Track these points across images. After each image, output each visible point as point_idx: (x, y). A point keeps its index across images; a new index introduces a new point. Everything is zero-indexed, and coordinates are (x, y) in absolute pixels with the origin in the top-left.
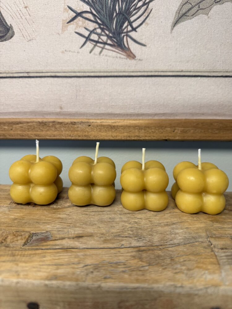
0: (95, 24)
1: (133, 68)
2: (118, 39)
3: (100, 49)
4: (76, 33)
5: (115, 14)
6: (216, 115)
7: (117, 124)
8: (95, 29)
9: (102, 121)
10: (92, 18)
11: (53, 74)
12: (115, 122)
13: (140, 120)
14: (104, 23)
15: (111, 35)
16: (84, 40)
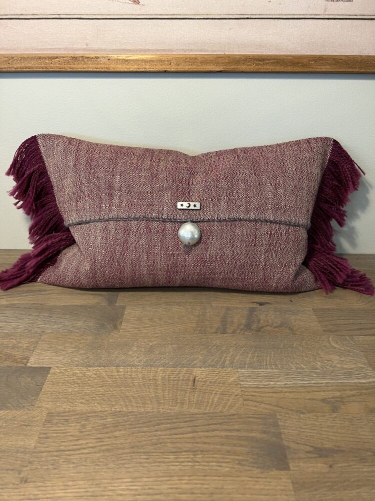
1: (139, 12)
6: (201, 51)
7: (129, 58)
9: (118, 55)
12: (128, 57)
13: (146, 54)
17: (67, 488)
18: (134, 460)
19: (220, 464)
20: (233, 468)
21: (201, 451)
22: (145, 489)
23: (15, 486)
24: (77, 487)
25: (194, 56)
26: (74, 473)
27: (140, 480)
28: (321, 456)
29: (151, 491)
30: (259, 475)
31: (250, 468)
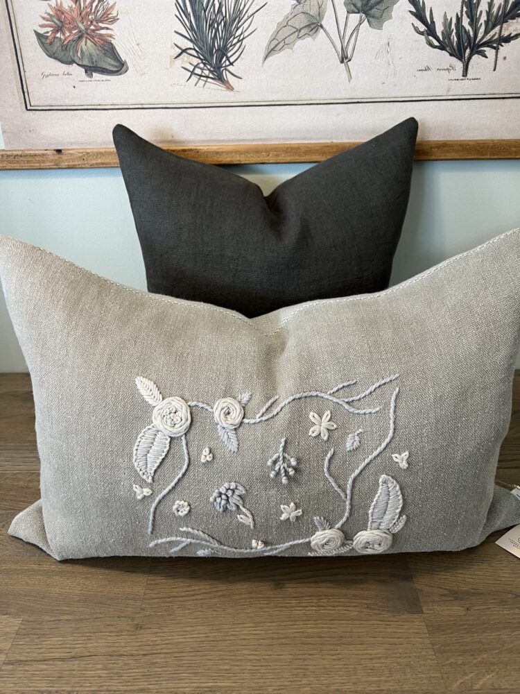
0: (198, 59)
1: (233, 99)
2: (218, 72)
3: (204, 82)
4: (183, 67)
5: (214, 50)
6: (305, 139)
7: (221, 150)
8: (198, 64)
9: (209, 147)
10: (195, 54)
11: (164, 106)
12: (219, 148)
14: (205, 59)
15: (212, 69)
16: (190, 74)
17: (186, 633)
18: (253, 606)
19: (346, 608)
20: (362, 612)
21: (325, 595)
22: (269, 634)
23: (130, 633)
24: (196, 632)
25: (297, 146)
26: (191, 619)
27: (262, 624)
28: (456, 599)
29: (275, 636)
30: (390, 619)
31: (379, 612)
